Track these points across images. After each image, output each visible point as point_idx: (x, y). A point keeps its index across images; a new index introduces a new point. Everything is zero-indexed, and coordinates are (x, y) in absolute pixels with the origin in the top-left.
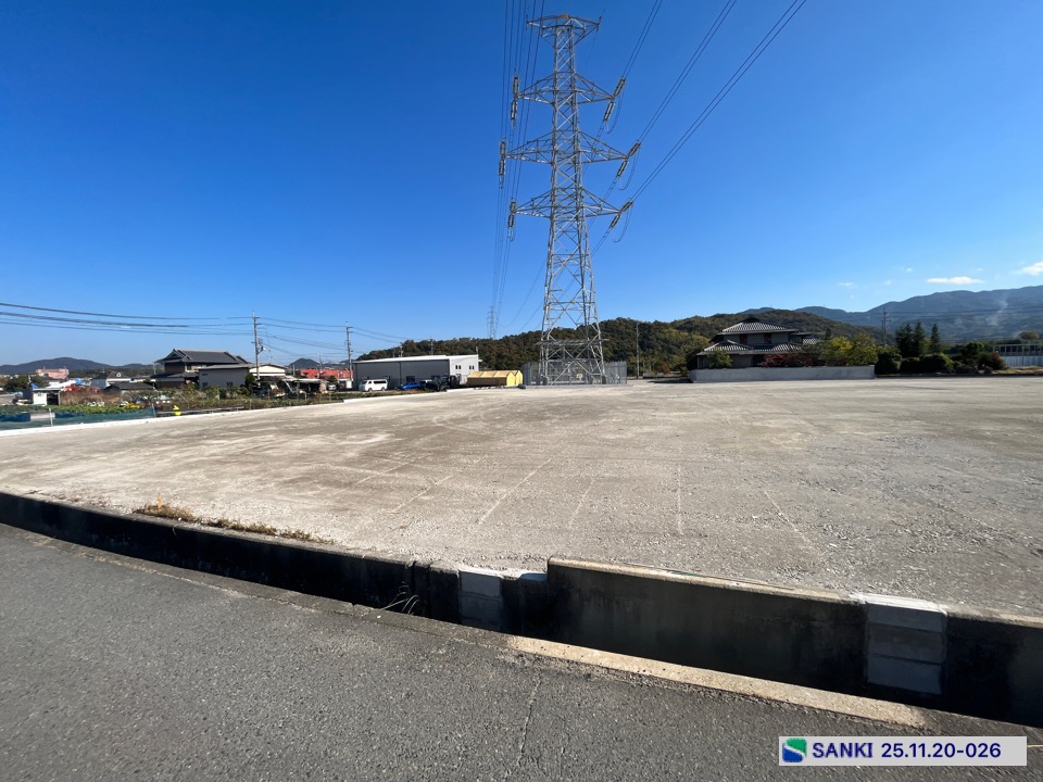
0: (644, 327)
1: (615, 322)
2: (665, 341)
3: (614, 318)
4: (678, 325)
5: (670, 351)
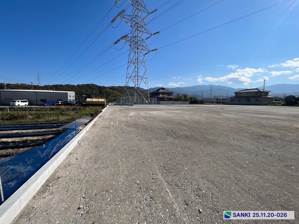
0: (100, 87)
2: (107, 92)
3: (90, 84)
4: (109, 88)
5: (108, 95)
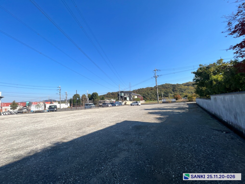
1: (165, 85)
4: (184, 84)
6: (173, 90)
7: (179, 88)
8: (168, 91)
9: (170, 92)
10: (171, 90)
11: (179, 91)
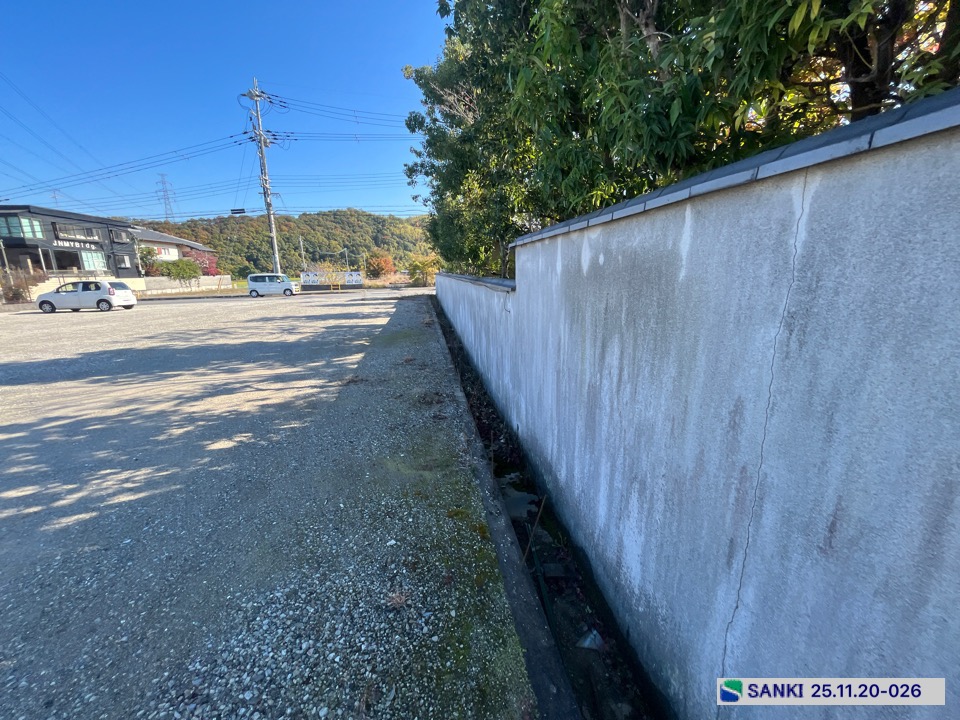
6: (375, 239)
7: (398, 232)
8: (359, 240)
9: (366, 246)
10: (368, 237)
11: (396, 245)
